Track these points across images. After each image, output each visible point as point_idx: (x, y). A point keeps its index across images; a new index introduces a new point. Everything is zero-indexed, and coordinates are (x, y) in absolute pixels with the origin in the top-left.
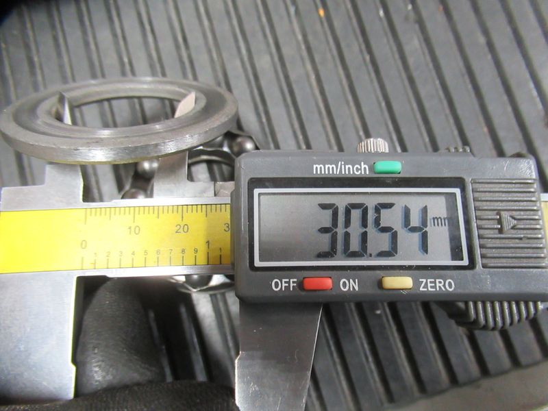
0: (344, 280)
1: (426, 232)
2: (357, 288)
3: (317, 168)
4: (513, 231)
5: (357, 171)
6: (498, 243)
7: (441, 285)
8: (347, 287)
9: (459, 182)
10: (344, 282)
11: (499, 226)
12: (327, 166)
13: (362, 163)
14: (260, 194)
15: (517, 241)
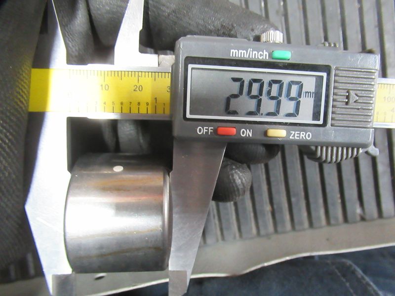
0: (244, 130)
1: (300, 101)
2: (251, 136)
3: (233, 52)
4: (355, 104)
5: (261, 56)
6: (343, 111)
7: (303, 136)
8: (245, 134)
9: (327, 69)
10: (244, 131)
11: (347, 100)
12: (240, 51)
13: (265, 51)
14: (192, 69)
15: (356, 110)
